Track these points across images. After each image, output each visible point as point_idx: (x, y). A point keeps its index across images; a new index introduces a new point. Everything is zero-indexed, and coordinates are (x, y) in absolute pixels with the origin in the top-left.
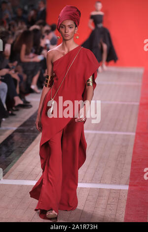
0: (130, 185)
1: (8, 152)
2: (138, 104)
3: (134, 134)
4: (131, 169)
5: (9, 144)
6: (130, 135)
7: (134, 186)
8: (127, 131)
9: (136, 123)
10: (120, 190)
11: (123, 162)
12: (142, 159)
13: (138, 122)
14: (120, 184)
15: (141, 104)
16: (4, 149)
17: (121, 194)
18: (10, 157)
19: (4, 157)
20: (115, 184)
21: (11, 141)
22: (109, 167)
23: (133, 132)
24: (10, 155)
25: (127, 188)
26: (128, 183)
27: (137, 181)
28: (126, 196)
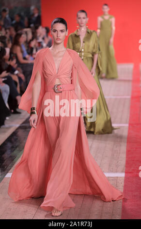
0: (126, 173)
1: (13, 147)
2: (129, 97)
3: (127, 125)
4: (126, 157)
5: (13, 140)
6: (124, 127)
7: (130, 173)
8: (121, 123)
9: (129, 115)
10: (117, 177)
11: (119, 152)
12: (136, 148)
13: (131, 114)
14: (116, 172)
15: (133, 98)
16: (9, 145)
17: (118, 181)
18: (15, 152)
19: (9, 153)
20: (112, 172)
21: (15, 137)
22: (106, 157)
23: (126, 123)
24: (14, 150)
25: (123, 175)
26: (125, 171)
27: (132, 168)
28: (123, 183)
